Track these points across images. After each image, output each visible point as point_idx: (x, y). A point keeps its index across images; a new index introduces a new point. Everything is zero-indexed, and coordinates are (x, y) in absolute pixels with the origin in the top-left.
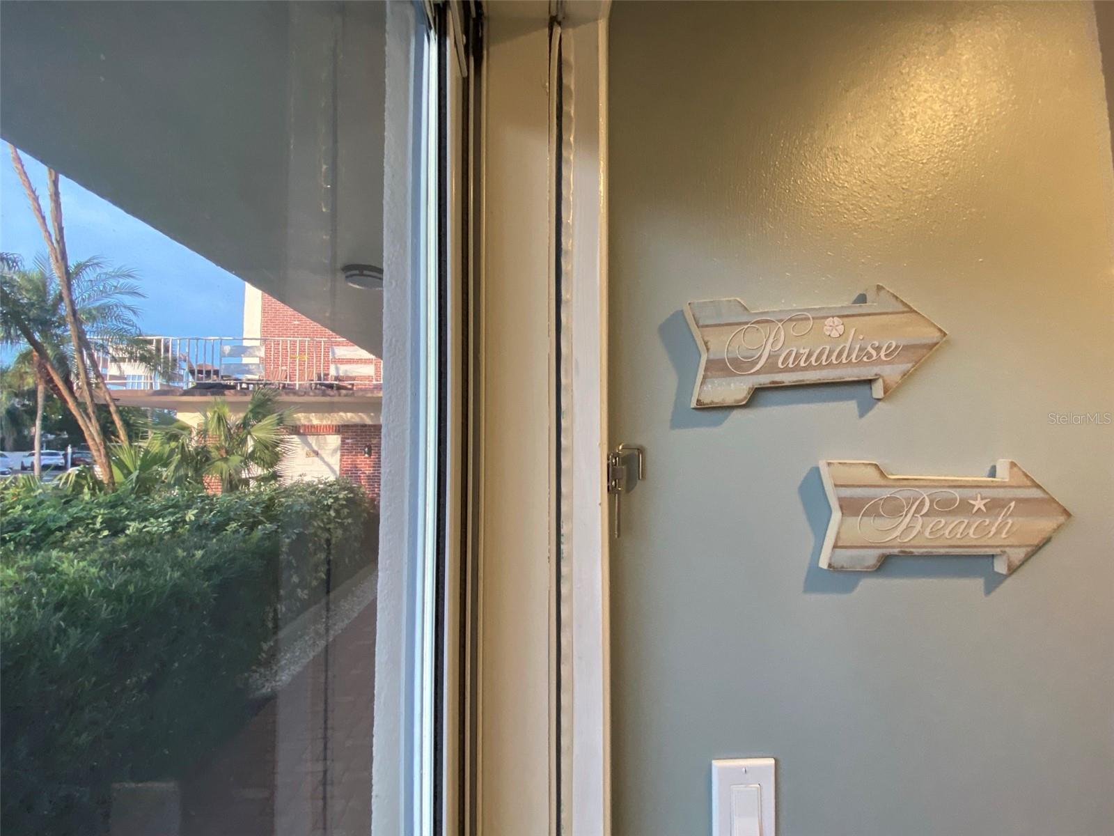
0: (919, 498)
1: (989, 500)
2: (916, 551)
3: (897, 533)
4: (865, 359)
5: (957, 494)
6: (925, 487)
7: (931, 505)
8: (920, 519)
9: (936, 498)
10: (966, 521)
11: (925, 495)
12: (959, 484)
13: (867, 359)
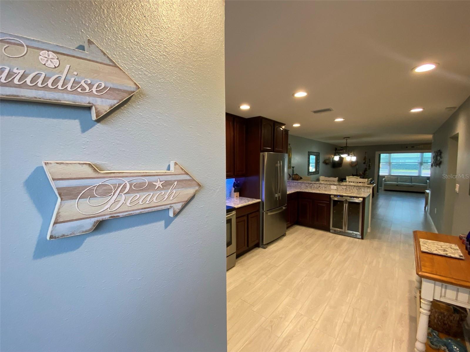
0: (123, 184)
1: (164, 182)
2: (121, 215)
3: (108, 206)
4: (79, 90)
5: (146, 180)
6: (127, 177)
7: (131, 187)
8: (123, 196)
9: (133, 183)
10: (152, 194)
11: (126, 182)
12: (147, 174)
13: (81, 90)
